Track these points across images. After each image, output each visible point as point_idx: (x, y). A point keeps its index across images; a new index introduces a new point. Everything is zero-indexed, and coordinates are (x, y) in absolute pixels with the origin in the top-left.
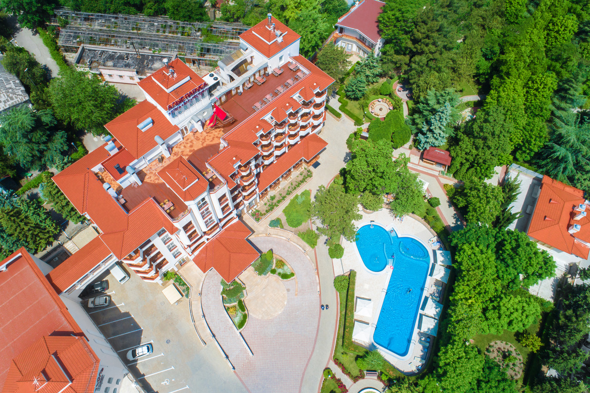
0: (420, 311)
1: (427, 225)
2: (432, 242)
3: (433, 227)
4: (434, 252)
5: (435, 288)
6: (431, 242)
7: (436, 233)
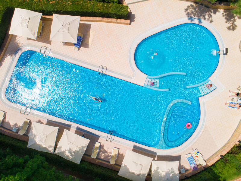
0: (74, 126)
1: (228, 149)
2: (194, 156)
3: (223, 159)
4: (177, 158)
5: (113, 154)
6: (194, 153)
7: (213, 165)
